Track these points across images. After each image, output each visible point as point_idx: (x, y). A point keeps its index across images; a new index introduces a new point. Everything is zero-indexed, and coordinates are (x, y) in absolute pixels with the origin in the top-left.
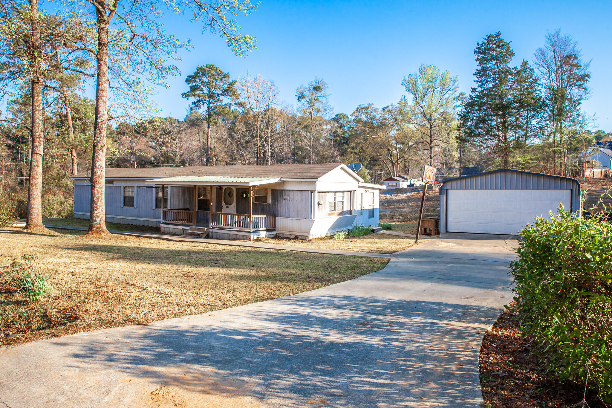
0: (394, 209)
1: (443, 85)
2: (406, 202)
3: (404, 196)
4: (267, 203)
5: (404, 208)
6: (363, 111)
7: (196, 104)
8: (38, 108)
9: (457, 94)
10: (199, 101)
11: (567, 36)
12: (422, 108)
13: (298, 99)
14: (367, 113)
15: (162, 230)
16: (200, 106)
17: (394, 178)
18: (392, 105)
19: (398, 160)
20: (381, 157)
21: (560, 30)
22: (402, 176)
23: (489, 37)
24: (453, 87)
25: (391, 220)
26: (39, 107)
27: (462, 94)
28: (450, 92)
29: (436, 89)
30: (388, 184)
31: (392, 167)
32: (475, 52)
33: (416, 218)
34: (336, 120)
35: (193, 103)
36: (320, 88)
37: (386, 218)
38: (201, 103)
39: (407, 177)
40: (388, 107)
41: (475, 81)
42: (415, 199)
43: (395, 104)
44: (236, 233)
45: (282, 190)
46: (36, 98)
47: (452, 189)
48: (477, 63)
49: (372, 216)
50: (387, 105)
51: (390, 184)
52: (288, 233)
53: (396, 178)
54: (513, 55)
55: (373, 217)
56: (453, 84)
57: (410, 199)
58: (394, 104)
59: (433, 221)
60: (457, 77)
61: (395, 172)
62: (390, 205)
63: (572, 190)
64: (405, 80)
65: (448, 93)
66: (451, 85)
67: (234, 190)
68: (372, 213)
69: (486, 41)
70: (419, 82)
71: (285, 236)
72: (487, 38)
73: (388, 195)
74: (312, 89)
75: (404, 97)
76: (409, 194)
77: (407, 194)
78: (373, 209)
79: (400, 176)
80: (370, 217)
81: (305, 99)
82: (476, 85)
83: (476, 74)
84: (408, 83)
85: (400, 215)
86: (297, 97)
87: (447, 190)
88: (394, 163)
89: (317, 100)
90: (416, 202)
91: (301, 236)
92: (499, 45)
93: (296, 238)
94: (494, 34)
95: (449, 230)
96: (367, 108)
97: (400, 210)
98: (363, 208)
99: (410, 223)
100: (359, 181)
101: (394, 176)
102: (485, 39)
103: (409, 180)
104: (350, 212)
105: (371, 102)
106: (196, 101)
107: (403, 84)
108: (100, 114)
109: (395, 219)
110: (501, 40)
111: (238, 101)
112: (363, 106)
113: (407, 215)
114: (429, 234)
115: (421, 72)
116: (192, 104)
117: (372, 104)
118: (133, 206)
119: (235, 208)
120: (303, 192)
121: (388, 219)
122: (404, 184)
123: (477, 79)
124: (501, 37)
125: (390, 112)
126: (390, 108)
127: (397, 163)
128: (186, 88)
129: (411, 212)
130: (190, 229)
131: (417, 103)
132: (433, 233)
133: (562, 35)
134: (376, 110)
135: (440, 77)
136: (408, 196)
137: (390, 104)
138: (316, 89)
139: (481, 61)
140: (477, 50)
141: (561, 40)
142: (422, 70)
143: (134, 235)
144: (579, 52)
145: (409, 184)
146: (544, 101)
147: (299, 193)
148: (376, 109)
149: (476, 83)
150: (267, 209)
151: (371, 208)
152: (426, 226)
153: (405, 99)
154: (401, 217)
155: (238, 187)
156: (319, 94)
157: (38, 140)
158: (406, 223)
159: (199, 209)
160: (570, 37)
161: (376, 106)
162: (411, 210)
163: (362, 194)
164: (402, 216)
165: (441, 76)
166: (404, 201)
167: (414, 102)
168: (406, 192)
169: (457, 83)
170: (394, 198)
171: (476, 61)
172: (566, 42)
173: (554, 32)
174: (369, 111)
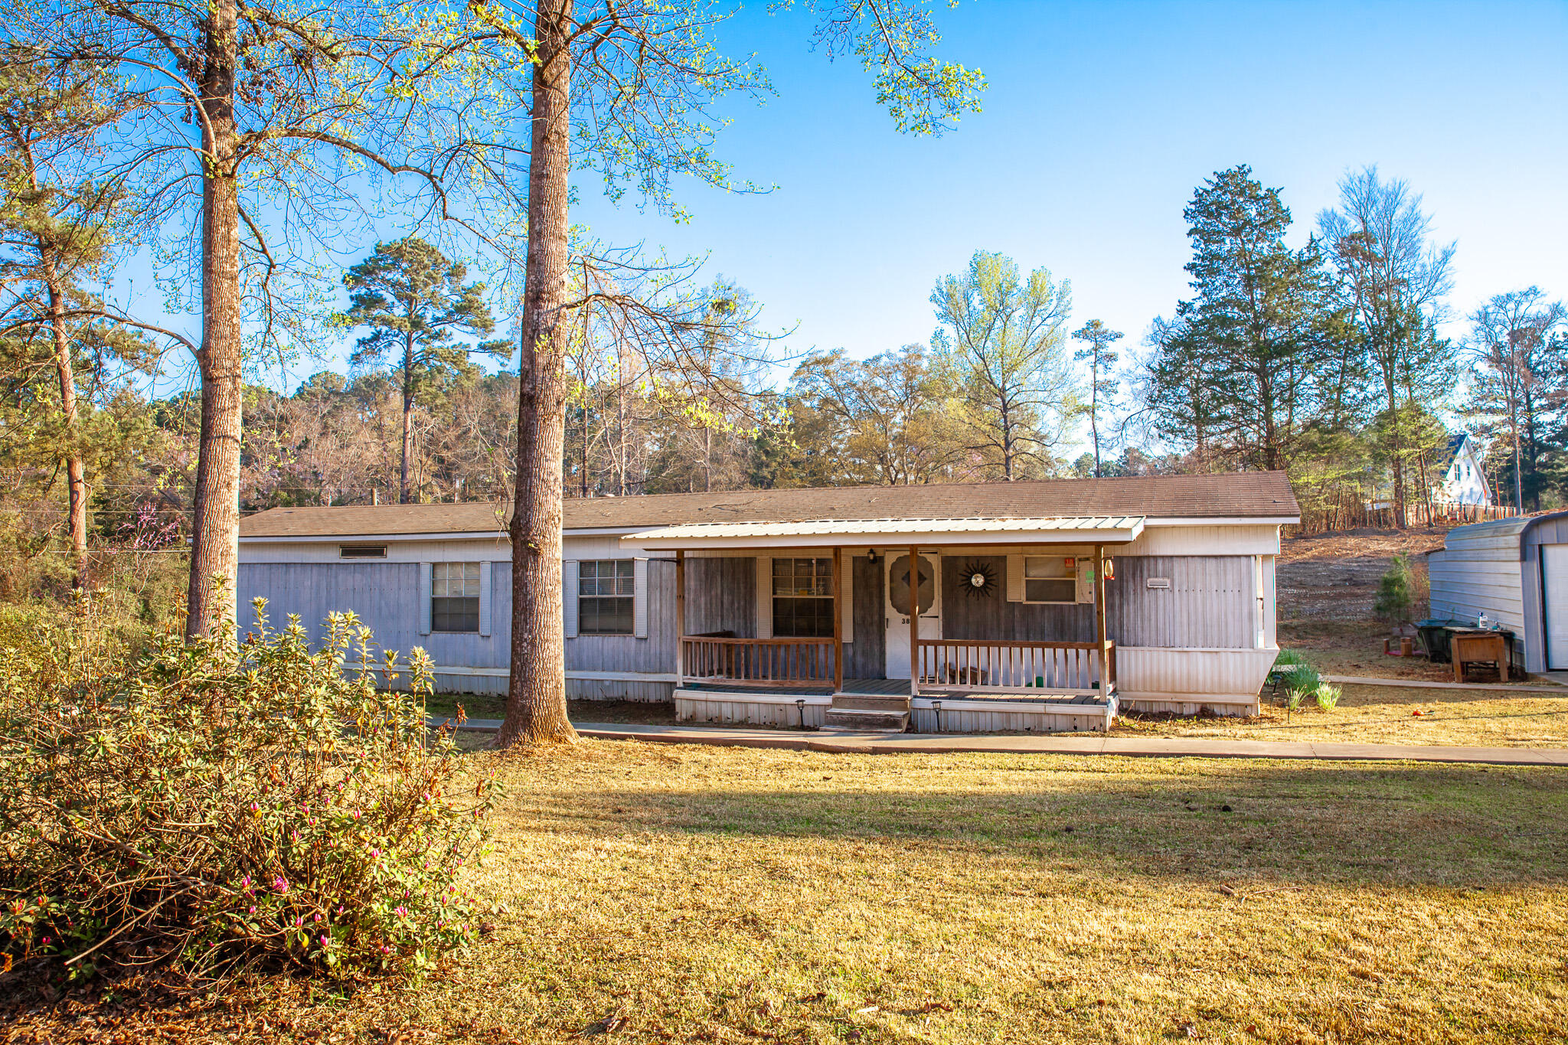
4: (1079, 600)
6: (815, 369)
7: (369, 346)
8: (228, 268)
10: (376, 337)
11: (1397, 181)
12: (983, 358)
14: (828, 373)
15: (683, 710)
16: (380, 350)
18: (889, 355)
21: (1375, 168)
23: (1221, 176)
26: (233, 265)
29: (1012, 312)
32: (1186, 213)
35: (362, 342)
38: (381, 343)
40: (877, 359)
41: (1191, 284)
43: (898, 351)
44: (1039, 708)
45: (1140, 558)
46: (223, 230)
48: (1191, 240)
50: (877, 354)
52: (1168, 697)
54: (1288, 221)
58: (892, 352)
59: (1499, 639)
60: (1066, 282)
64: (940, 290)
65: (1047, 322)
66: (1054, 303)
67: (935, 561)
69: (1212, 187)
71: (1156, 709)
72: (1215, 180)
83: (1190, 268)
84: (947, 296)
87: (1541, 547)
91: (1226, 704)
92: (1252, 197)
93: (1205, 713)
94: (1231, 169)
96: (826, 361)
102: (1209, 182)
105: (838, 347)
106: (368, 336)
107: (933, 299)
108: (554, 283)
110: (1256, 186)
111: (491, 338)
112: (817, 355)
115: (973, 271)
116: (357, 343)
117: (842, 351)
118: (474, 628)
119: (940, 622)
120: (1229, 560)
123: (1199, 280)
124: (1251, 177)
126: (883, 360)
128: (342, 302)
130: (837, 702)
131: (969, 345)
133: (1384, 180)
134: (849, 367)
137: (885, 352)
139: (1201, 236)
140: (1192, 207)
141: (1383, 192)
142: (976, 267)
143: (637, 737)
147: (1211, 564)
148: (851, 363)
149: (1193, 288)
150: (1081, 623)
152: (1474, 656)
155: (951, 552)
157: (229, 385)
159: (777, 631)
160: (1404, 185)
161: (849, 355)
167: (962, 343)
171: (1189, 234)
172: (1393, 198)
173: (1361, 172)
174: (831, 368)
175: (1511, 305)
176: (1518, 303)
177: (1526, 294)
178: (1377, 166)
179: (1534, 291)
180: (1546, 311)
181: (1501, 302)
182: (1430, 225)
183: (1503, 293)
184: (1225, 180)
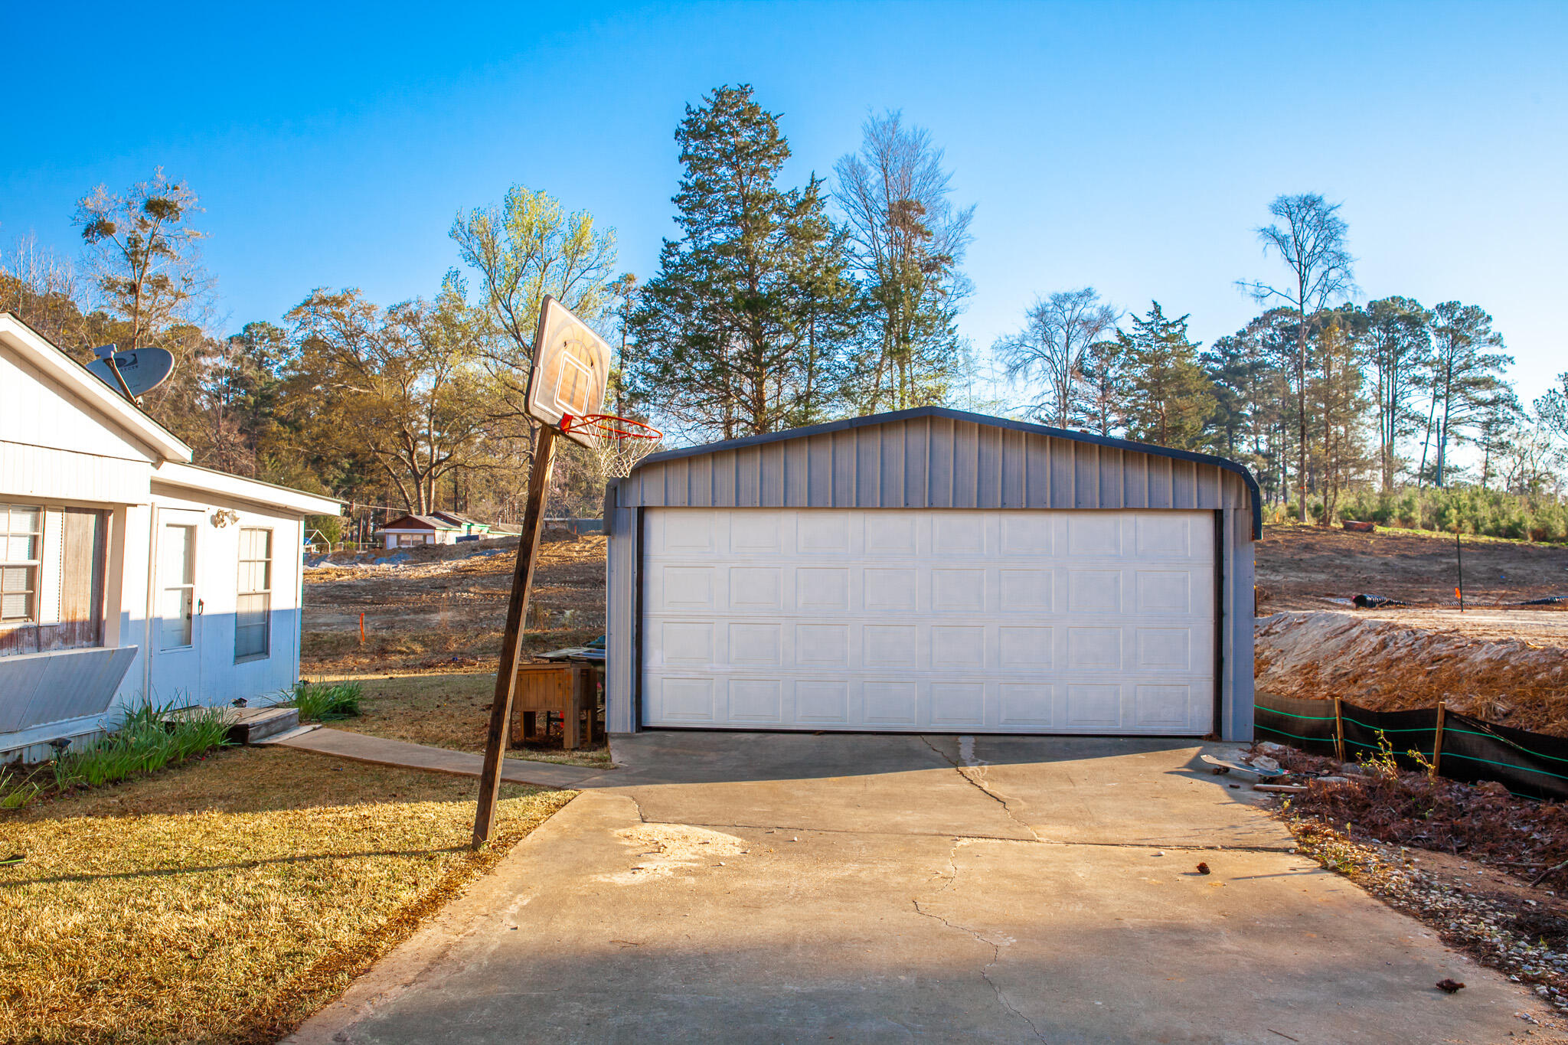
0: (396, 613)
1: (574, 250)
2: (444, 588)
3: (441, 569)
5: (436, 610)
6: (327, 310)
9: (614, 277)
11: (918, 130)
12: (510, 311)
13: (86, 233)
14: (339, 317)
17: (420, 518)
18: (418, 301)
19: (432, 466)
20: (379, 455)
21: (899, 114)
22: (443, 513)
23: (719, 94)
24: (601, 260)
25: (377, 661)
27: (629, 278)
28: (591, 274)
29: (551, 260)
30: (399, 536)
31: (414, 489)
32: (677, 134)
33: (485, 651)
34: (246, 340)
36: (169, 207)
37: (357, 654)
39: (460, 517)
40: (406, 305)
41: (676, 220)
42: (483, 578)
43: (429, 299)
47: (666, 507)
48: (684, 167)
49: (256, 646)
50: (404, 300)
51: (403, 538)
53: (424, 518)
54: (786, 154)
55: (265, 651)
56: (601, 250)
57: (462, 577)
58: (424, 298)
59: (572, 670)
60: (612, 230)
61: (424, 502)
62: (383, 600)
63: (1218, 516)
64: (460, 224)
65: (586, 274)
66: (596, 253)
68: (256, 633)
69: (709, 107)
70: (502, 235)
72: (713, 98)
73: (384, 566)
74: (139, 203)
75: (457, 273)
76: (462, 563)
77: (454, 563)
78: (267, 615)
79: (436, 515)
80: (241, 655)
81: (110, 238)
82: (678, 233)
83: (678, 200)
84: (471, 232)
85: (414, 639)
86: (82, 228)
87: (642, 511)
88: (422, 477)
89: (160, 247)
90: (484, 586)
92: (749, 120)
94: (734, 86)
95: (656, 716)
96: (339, 303)
97: (421, 616)
98: (195, 610)
99: (459, 672)
100: (159, 457)
101: (420, 513)
102: (708, 100)
103: (464, 527)
104: (95, 630)
105: (350, 285)
107: (453, 234)
109: (395, 658)
110: (754, 109)
112: (325, 294)
113: (446, 640)
114: (551, 743)
115: (509, 208)
117: (356, 292)
121: (366, 655)
122: (449, 537)
123: (684, 215)
124: (751, 99)
125: (412, 319)
126: (413, 307)
127: (431, 477)
129: (462, 627)
131: (496, 297)
132: (569, 736)
133: (905, 126)
134: (368, 311)
135: (566, 229)
136: (456, 569)
137: (414, 299)
138: (158, 208)
139: (694, 162)
140: (684, 127)
141: (903, 142)
142: (513, 202)
144: (948, 179)
145: (464, 534)
146: (864, 300)
148: (371, 307)
149: (679, 225)
151: (256, 605)
152: (533, 701)
153: (460, 278)
154: (418, 648)
156: (163, 228)
158: (438, 673)
160: (926, 136)
161: (366, 298)
162: (464, 618)
163: (191, 531)
164: (425, 645)
165: (567, 224)
166: (438, 585)
167: (487, 292)
168: (451, 557)
169: (612, 248)
170: (403, 575)
171: (681, 160)
172: (914, 147)
173: (885, 118)
174: (345, 311)
175: (1068, 306)
176: (1075, 304)
177: (1081, 296)
178: (902, 112)
179: (1088, 293)
180: (1096, 314)
181: (1059, 300)
182: (949, 184)
183: (1061, 292)
184: (721, 99)
